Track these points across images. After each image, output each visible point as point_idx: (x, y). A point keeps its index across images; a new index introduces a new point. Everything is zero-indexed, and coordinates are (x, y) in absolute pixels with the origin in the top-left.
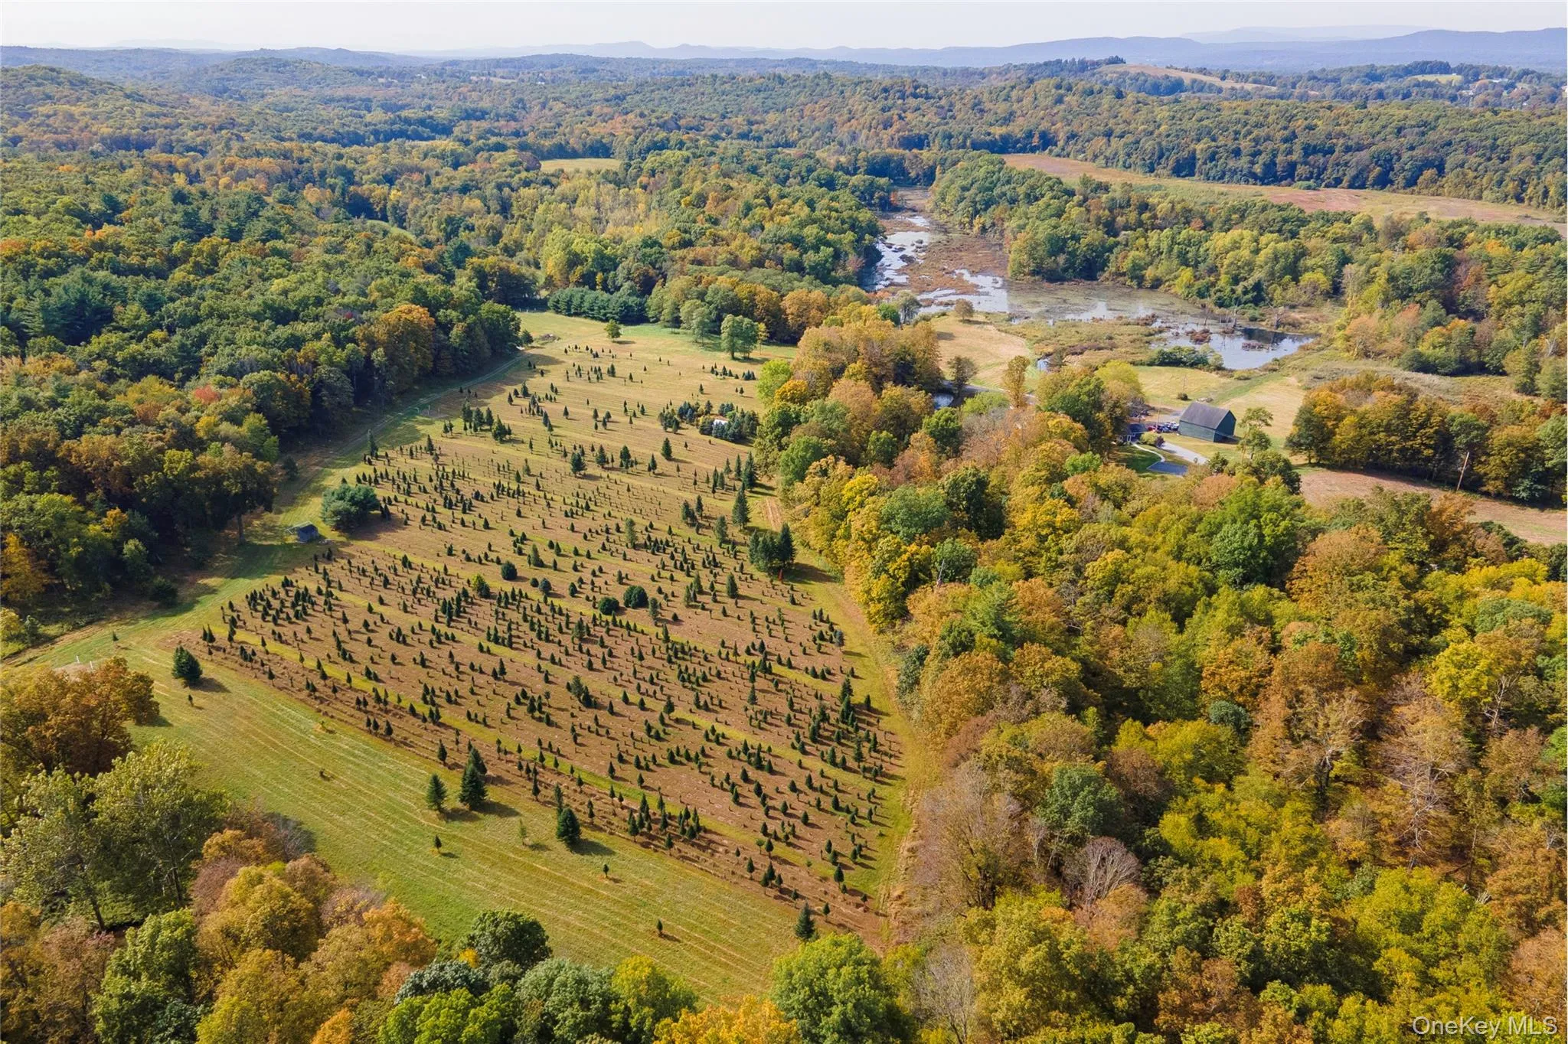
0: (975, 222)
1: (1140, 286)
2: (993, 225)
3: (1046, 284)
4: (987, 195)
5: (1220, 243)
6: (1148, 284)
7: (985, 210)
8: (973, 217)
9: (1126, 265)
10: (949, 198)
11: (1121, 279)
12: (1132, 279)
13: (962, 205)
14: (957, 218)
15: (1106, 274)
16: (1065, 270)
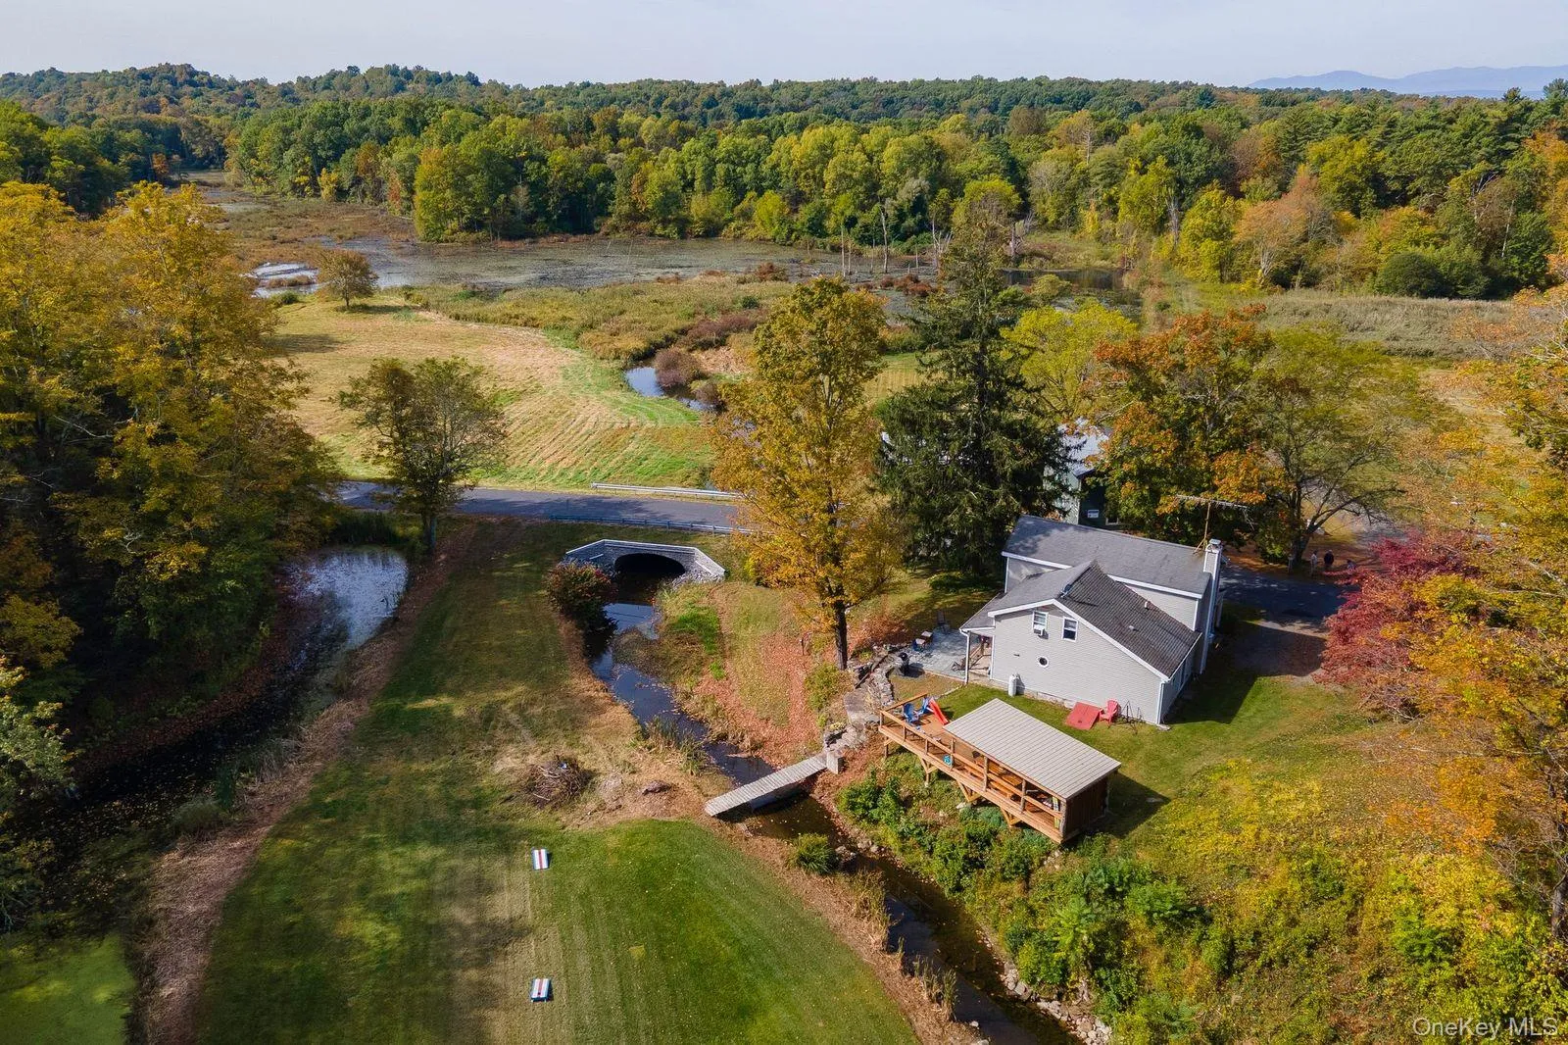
0: (322, 179)
1: (683, 234)
2: (357, 181)
3: (506, 244)
4: (333, 133)
5: (797, 151)
6: (698, 229)
7: (336, 158)
8: (315, 173)
9: (651, 196)
10: (261, 151)
11: (643, 225)
12: (665, 222)
13: (290, 154)
14: (285, 180)
15: (612, 220)
16: (530, 219)
